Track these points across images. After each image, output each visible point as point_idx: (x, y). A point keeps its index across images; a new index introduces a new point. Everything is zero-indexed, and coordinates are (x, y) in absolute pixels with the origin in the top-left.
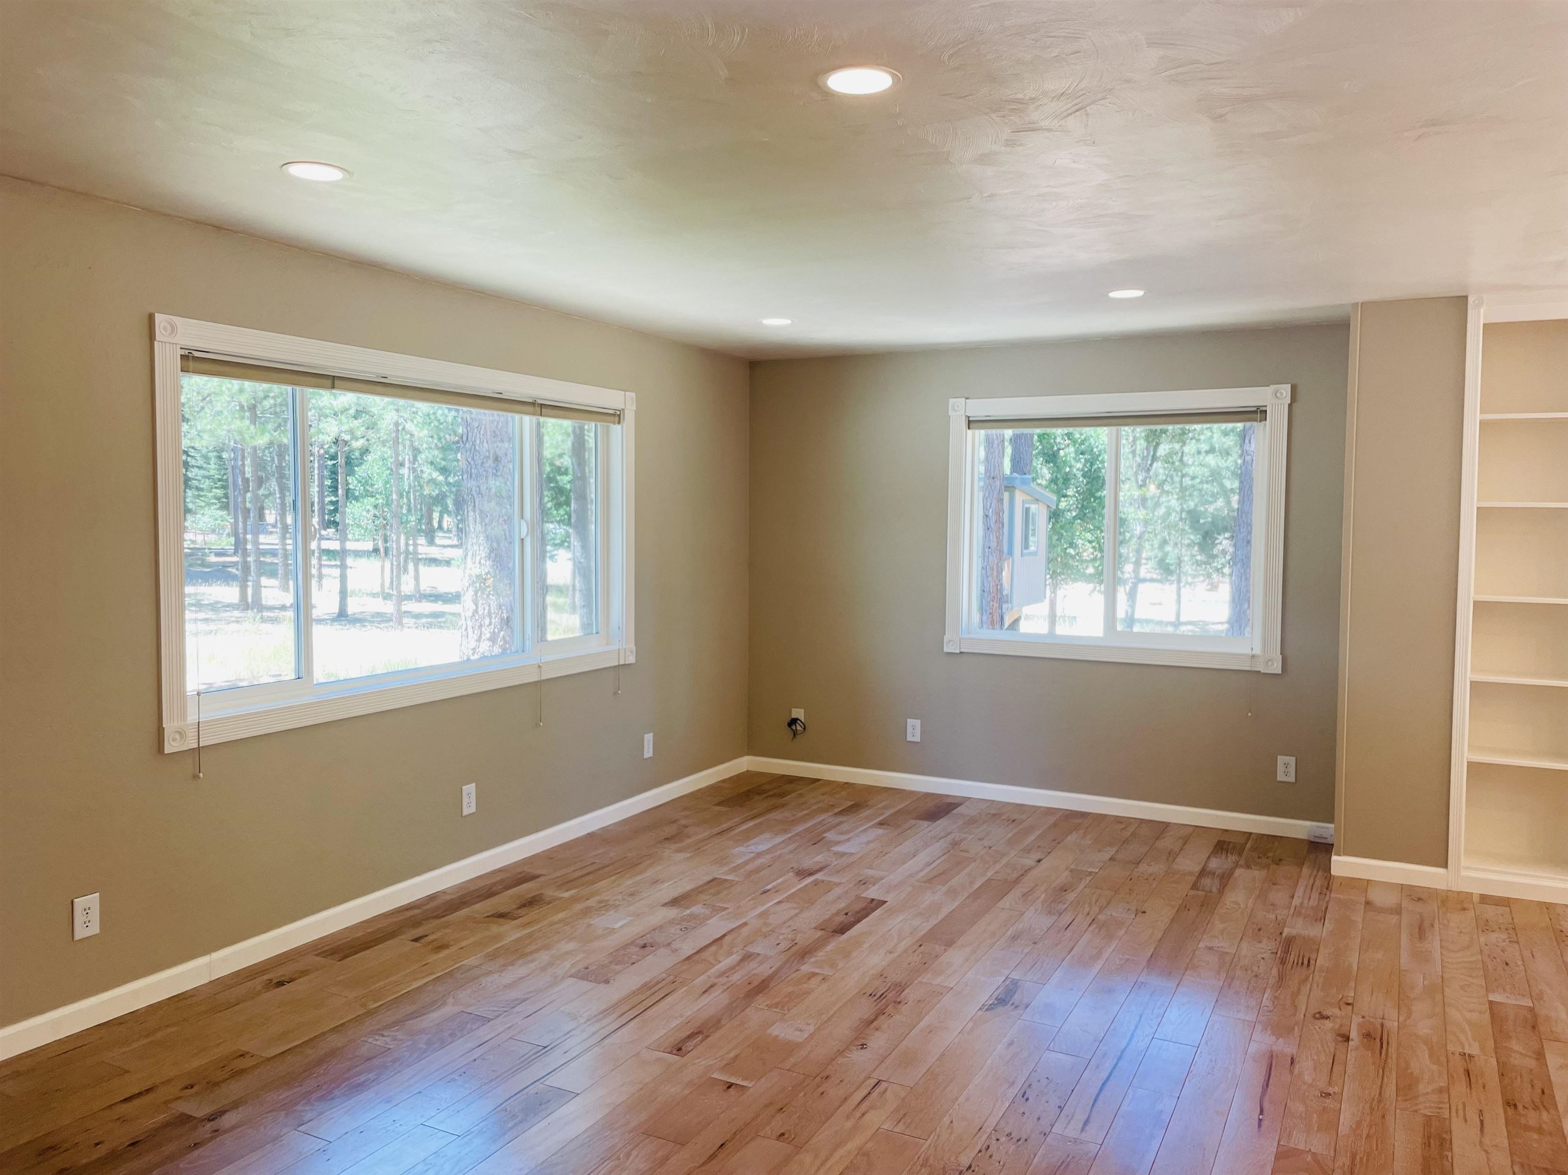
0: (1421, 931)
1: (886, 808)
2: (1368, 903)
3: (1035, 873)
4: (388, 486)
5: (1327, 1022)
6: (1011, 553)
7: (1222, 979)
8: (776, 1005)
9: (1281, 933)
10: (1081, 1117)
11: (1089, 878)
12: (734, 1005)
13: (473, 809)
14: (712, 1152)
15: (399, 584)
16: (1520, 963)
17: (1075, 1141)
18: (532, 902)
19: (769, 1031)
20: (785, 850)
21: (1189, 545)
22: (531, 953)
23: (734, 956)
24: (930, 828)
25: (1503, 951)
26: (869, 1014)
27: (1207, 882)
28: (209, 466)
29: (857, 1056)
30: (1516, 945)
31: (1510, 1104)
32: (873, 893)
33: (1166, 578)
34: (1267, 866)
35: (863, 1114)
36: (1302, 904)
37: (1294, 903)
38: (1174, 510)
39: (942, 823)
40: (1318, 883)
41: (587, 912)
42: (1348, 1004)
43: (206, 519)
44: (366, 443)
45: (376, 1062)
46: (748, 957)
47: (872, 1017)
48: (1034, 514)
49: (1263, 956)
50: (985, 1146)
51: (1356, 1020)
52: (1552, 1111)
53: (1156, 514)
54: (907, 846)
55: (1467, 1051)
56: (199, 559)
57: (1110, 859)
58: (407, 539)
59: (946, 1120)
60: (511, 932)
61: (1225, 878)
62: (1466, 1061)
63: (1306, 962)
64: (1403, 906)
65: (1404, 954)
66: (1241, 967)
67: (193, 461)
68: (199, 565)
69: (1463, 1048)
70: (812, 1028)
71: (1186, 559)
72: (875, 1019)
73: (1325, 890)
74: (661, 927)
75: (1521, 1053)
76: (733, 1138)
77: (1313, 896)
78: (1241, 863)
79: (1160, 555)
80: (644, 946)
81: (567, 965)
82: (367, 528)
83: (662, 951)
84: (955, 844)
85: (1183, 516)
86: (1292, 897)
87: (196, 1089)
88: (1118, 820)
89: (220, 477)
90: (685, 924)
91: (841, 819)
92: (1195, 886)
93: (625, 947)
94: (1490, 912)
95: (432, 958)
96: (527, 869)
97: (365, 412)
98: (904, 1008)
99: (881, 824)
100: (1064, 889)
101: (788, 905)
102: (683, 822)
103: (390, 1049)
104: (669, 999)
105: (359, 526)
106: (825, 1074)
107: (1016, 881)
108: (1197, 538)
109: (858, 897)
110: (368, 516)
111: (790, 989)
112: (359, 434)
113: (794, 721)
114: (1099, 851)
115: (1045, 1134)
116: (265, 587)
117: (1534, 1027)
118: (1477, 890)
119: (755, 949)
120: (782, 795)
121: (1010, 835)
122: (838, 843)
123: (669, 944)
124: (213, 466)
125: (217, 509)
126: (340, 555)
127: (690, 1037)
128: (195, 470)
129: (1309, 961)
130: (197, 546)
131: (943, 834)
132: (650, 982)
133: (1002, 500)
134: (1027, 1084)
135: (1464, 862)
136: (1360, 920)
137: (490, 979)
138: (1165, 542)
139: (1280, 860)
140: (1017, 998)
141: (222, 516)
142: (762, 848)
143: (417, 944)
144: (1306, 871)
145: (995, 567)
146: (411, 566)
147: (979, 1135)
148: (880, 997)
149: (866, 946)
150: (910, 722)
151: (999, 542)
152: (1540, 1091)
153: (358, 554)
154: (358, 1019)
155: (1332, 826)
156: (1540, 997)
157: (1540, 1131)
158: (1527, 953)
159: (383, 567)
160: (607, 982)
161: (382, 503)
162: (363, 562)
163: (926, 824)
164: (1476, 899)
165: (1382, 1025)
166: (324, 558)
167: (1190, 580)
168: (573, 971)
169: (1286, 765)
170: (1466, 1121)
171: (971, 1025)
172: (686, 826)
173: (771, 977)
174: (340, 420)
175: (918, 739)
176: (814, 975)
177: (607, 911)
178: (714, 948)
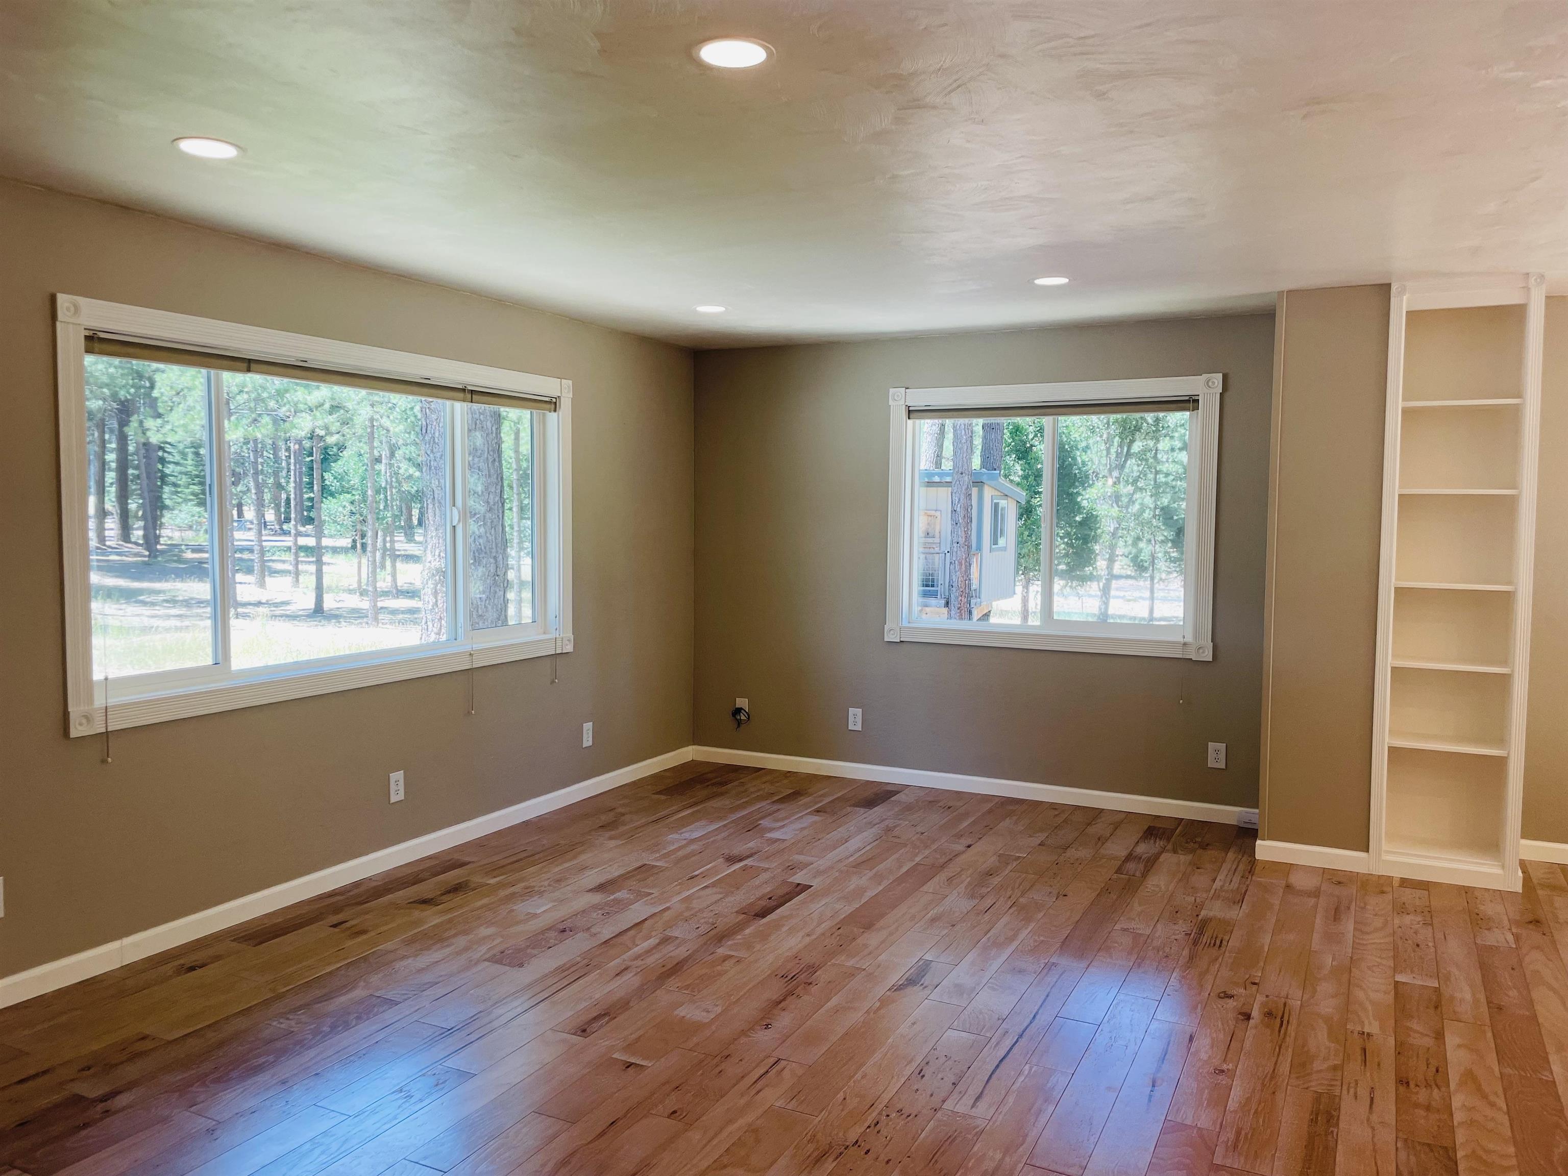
0: (1336, 914)
1: (823, 796)
2: (1288, 886)
3: (963, 857)
4: (364, 482)
5: (1230, 1001)
6: (979, 548)
7: (1133, 959)
8: (687, 987)
9: (1197, 916)
10: (974, 1091)
11: (1015, 864)
12: (645, 987)
13: (401, 796)
14: (600, 1130)
15: (375, 581)
16: (1431, 944)
17: (964, 1116)
18: (457, 889)
19: (676, 1013)
20: (719, 837)
21: (1162, 542)
22: (449, 938)
23: (652, 940)
24: (864, 816)
25: (1416, 933)
26: (778, 996)
27: (1131, 866)
28: (186, 462)
29: (762, 1036)
30: (1430, 928)
31: (1403, 1081)
32: (799, 878)
33: (1140, 574)
34: (1192, 851)
35: (758, 1092)
36: (1222, 887)
37: (1214, 887)
38: (1148, 507)
39: (878, 810)
40: (1241, 867)
41: (512, 897)
42: (1254, 984)
43: (183, 515)
44: (341, 438)
45: (278, 1045)
46: (665, 940)
47: (781, 998)
48: (1003, 509)
49: (1176, 937)
50: (875, 1121)
51: (1260, 998)
52: (1443, 1089)
53: (1130, 510)
54: (841, 832)
55: (1366, 1030)
56: (175, 555)
57: (1040, 845)
58: (385, 536)
59: (840, 1096)
60: (432, 918)
61: (1150, 863)
62: (1364, 1040)
63: (1218, 942)
64: (1322, 889)
65: (1316, 937)
66: (1154, 948)
67: (171, 457)
68: (175, 561)
69: (1363, 1028)
70: (719, 1010)
71: (1160, 555)
72: (784, 1000)
73: (1247, 874)
74: (584, 911)
75: (1421, 1033)
76: (625, 1116)
77: (1234, 879)
78: (1170, 847)
79: (1134, 551)
80: (564, 931)
81: (484, 949)
82: (343, 524)
83: (580, 935)
84: (888, 830)
85: (1157, 513)
86: (1214, 880)
87: (92, 1071)
88: (1053, 806)
89: (197, 473)
90: (607, 909)
91: (775, 807)
92: (1119, 871)
93: (543, 932)
94: (1408, 895)
95: (350, 943)
96: (456, 856)
97: (340, 407)
98: (814, 989)
99: (818, 811)
100: (989, 874)
101: (715, 890)
102: (620, 810)
103: (293, 1032)
104: (581, 981)
105: (335, 522)
106: (726, 1053)
107: (943, 866)
108: (1171, 535)
109: (784, 882)
110: (345, 512)
111: (704, 971)
112: (333, 429)
113: (738, 711)
114: (1031, 836)
115: (935, 1110)
116: (240, 583)
117: (1436, 1007)
118: (1397, 874)
119: (676, 933)
120: (723, 784)
121: (943, 822)
122: (771, 830)
123: (589, 929)
124: (190, 462)
125: (195, 505)
126: (316, 552)
127: (596, 1019)
128: (171, 466)
129: (1221, 942)
130: (174, 542)
131: (877, 821)
132: (565, 964)
133: (970, 495)
134: (925, 1062)
135: (1385, 846)
136: (1277, 902)
137: (404, 963)
138: (1138, 539)
139: (1207, 845)
140: (927, 980)
141: (199, 513)
142: (696, 835)
143: (336, 930)
144: (1231, 855)
145: (963, 562)
146: (388, 563)
147: (870, 1111)
148: (792, 978)
149: (785, 929)
150: (852, 711)
151: (968, 538)
152: (1434, 1070)
153: (335, 550)
154: (266, 1003)
155: (1257, 811)
156: (1448, 978)
157: (1428, 1108)
158: (1439, 935)
159: (360, 563)
160: (521, 965)
161: (358, 499)
162: (341, 559)
163: (862, 810)
164: (1396, 884)
165: (1285, 1004)
166: (302, 554)
167: (1164, 576)
168: (487, 956)
169: (1217, 751)
170: (1356, 1097)
171: (878, 1004)
172: (623, 815)
173: (686, 960)
174: (314, 415)
175: (859, 727)
176: (731, 956)
177: (532, 896)
178: (632, 932)
